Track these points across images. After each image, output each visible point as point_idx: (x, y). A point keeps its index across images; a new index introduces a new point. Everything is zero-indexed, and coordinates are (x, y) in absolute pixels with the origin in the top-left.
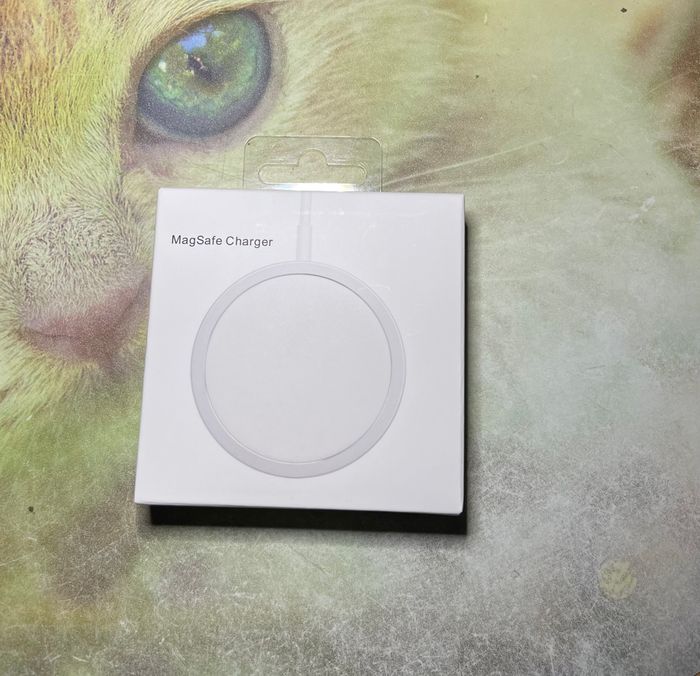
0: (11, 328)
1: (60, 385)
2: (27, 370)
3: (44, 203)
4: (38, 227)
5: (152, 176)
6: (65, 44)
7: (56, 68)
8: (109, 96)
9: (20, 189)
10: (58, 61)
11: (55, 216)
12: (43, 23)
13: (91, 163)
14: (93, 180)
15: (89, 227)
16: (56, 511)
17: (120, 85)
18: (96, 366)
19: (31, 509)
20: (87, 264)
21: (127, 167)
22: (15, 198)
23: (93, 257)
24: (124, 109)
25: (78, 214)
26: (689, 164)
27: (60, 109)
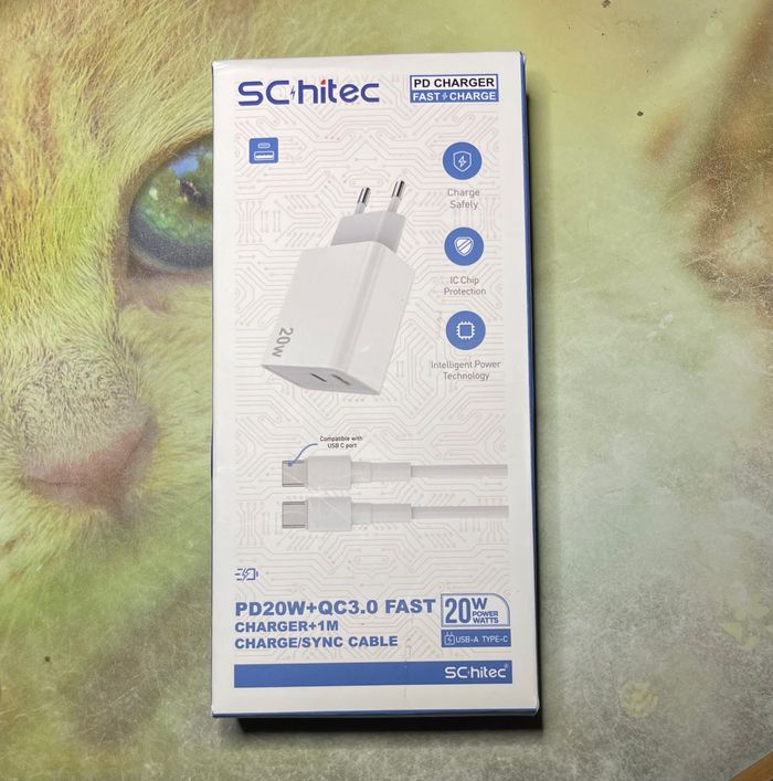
0: (13, 476)
1: (69, 533)
2: (32, 521)
3: (38, 345)
4: (34, 371)
5: (149, 312)
6: (48, 174)
7: (40, 200)
8: (99, 228)
9: (11, 331)
10: (42, 193)
11: (50, 358)
12: (22, 151)
13: (84, 302)
14: (87, 317)
15: (87, 369)
16: (73, 660)
17: (110, 216)
18: (103, 513)
19: (47, 659)
20: (87, 407)
21: (122, 303)
22: (7, 342)
23: (93, 400)
24: (115, 241)
25: (74, 356)
26: (708, 277)
27: (47, 245)
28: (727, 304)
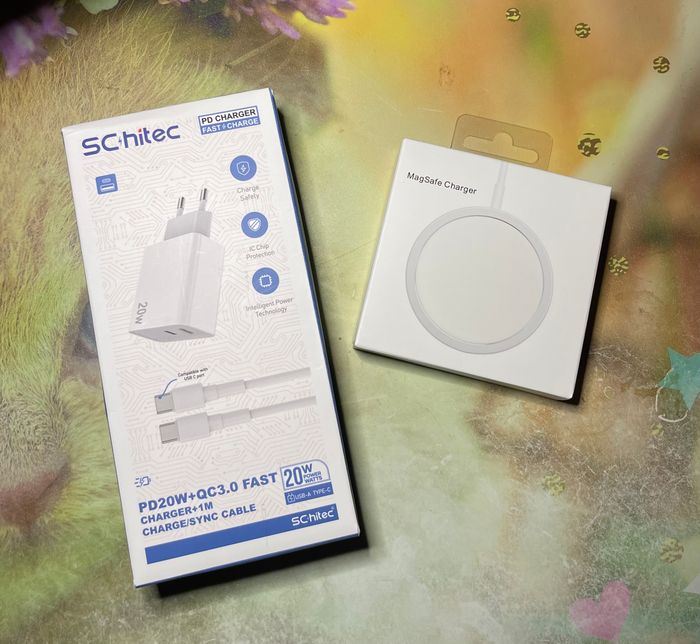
5: (83, 384)
6: (33, 269)
7: (23, 287)
8: (60, 315)
10: (25, 282)
12: (18, 249)
13: (38, 368)
14: (38, 380)
15: (29, 419)
17: (69, 309)
20: (23, 447)
21: (65, 373)
24: (70, 327)
26: (481, 433)
27: (21, 321)
28: (490, 456)
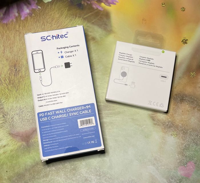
0: (8, 132)
1: (17, 146)
2: (10, 142)
3: (19, 106)
4: (17, 111)
9: (14, 102)
10: (27, 76)
15: (28, 113)
16: (12, 173)
18: (25, 143)
19: (7, 171)
22: (13, 104)
25: (26, 110)
